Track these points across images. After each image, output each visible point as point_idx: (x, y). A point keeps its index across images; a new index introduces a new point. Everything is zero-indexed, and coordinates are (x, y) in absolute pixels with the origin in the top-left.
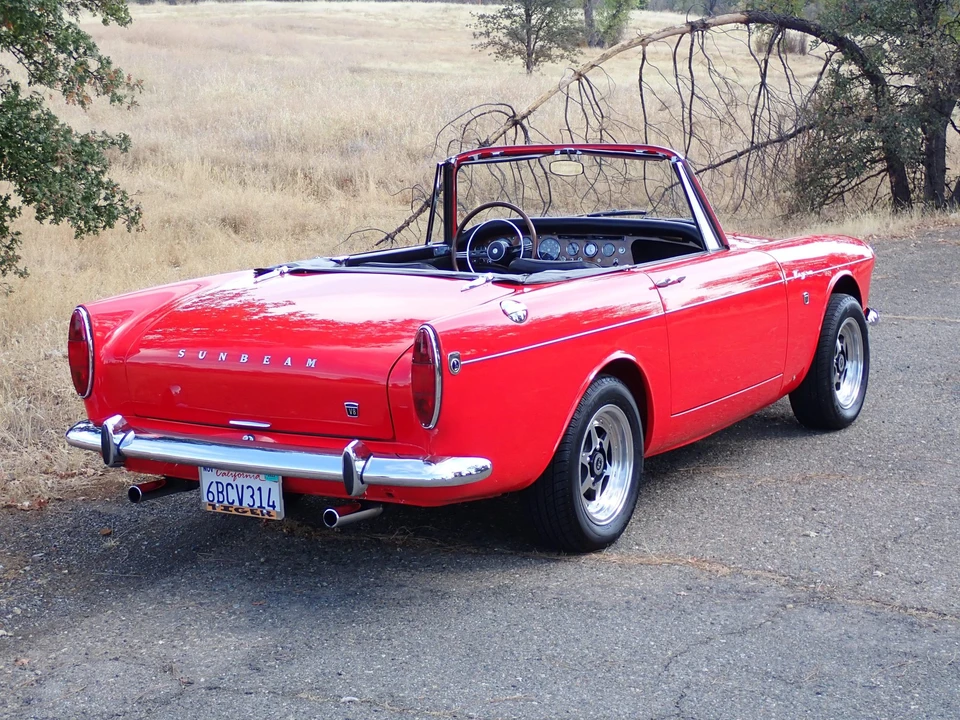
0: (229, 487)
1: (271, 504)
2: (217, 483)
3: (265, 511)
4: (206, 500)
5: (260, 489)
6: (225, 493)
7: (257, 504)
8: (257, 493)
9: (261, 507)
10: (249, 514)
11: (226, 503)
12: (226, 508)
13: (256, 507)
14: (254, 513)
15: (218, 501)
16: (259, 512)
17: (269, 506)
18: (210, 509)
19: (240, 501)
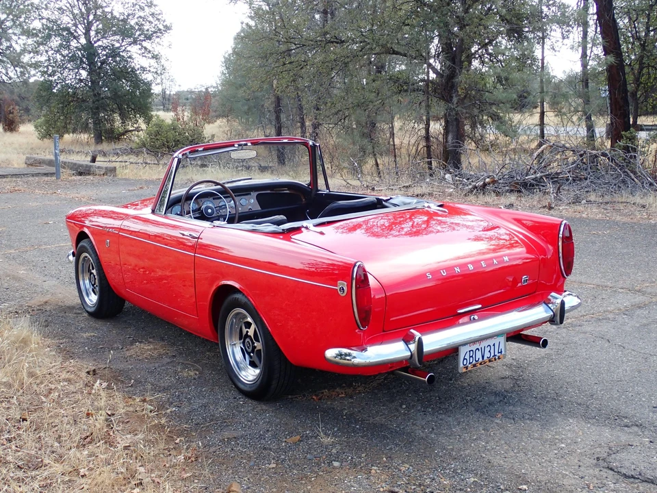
0: (477, 351)
1: (500, 351)
2: (470, 351)
3: (496, 357)
4: (462, 365)
5: (494, 345)
6: (474, 356)
7: (492, 354)
8: (492, 347)
9: (494, 355)
10: (488, 363)
11: (474, 362)
12: (474, 365)
13: (491, 357)
15: (470, 363)
16: (493, 359)
17: (499, 353)
18: (464, 370)
19: (483, 357)
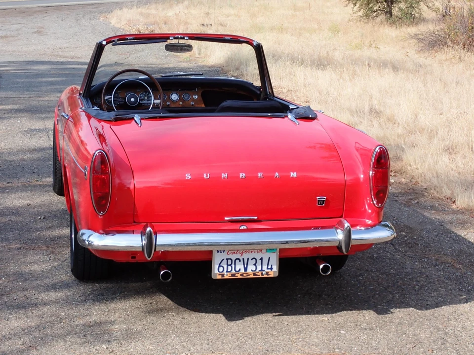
0: (237, 261)
1: (270, 267)
2: (227, 259)
3: (264, 273)
4: (216, 271)
5: (261, 259)
6: (233, 266)
7: (259, 268)
8: (259, 262)
9: (262, 270)
10: (252, 276)
11: (233, 272)
12: (233, 275)
13: (257, 271)
14: (256, 275)
15: (227, 271)
16: (260, 274)
17: (268, 268)
18: (220, 277)
19: (246, 269)
